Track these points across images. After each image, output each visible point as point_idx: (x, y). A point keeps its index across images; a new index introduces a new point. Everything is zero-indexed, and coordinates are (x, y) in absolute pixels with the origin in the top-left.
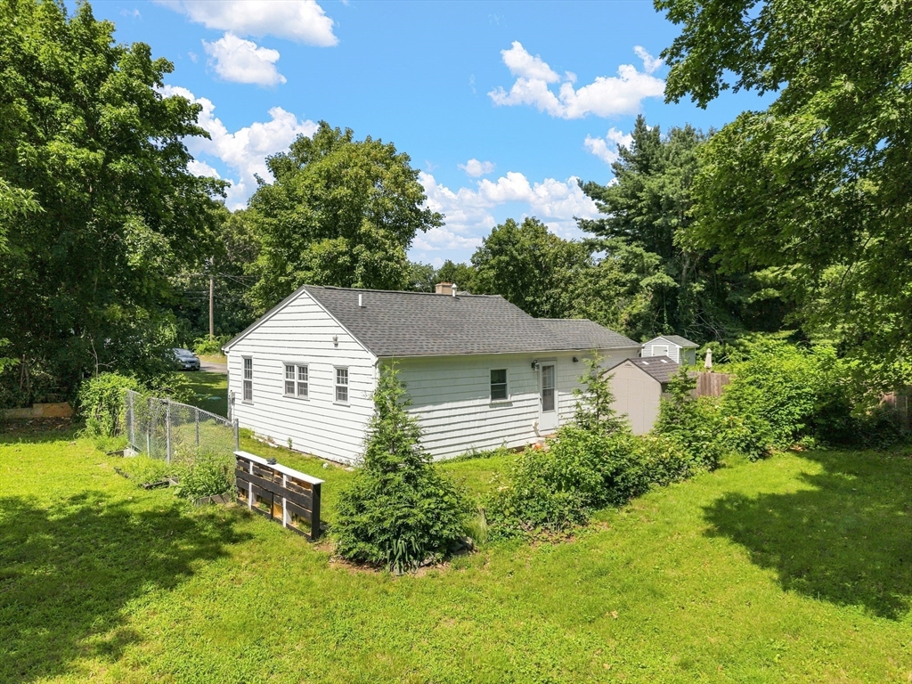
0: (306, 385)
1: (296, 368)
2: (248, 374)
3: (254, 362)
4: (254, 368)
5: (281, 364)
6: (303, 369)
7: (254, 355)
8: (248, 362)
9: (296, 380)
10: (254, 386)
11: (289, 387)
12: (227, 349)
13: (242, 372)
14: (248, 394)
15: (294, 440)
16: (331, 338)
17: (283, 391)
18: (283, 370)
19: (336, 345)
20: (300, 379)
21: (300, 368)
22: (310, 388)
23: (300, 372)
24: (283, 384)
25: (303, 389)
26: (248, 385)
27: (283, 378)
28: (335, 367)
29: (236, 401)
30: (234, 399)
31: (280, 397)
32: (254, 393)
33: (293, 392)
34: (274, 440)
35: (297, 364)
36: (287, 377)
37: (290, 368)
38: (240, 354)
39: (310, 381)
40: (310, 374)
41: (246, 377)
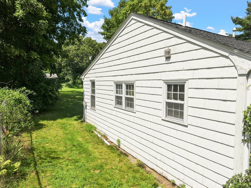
0: (132, 100)
1: (124, 86)
2: (93, 91)
3: (96, 83)
4: (96, 87)
5: (113, 84)
6: (130, 86)
7: (96, 79)
8: (93, 83)
9: (124, 95)
10: (96, 99)
11: (118, 100)
12: (83, 77)
13: (90, 90)
14: (93, 104)
15: (122, 141)
16: (162, 52)
17: (113, 103)
18: (114, 88)
19: (168, 58)
20: (127, 94)
21: (127, 86)
22: (136, 102)
23: (127, 88)
24: (114, 98)
25: (130, 103)
26: (93, 98)
27: (114, 93)
28: (165, 82)
29: (87, 107)
30: (86, 106)
31: (112, 107)
32: (96, 103)
33: (120, 103)
34: (108, 137)
35: (125, 82)
36: (117, 93)
37: (119, 86)
38: (89, 79)
39: (136, 96)
40: (136, 90)
41: (92, 93)
